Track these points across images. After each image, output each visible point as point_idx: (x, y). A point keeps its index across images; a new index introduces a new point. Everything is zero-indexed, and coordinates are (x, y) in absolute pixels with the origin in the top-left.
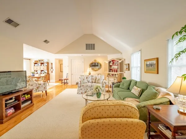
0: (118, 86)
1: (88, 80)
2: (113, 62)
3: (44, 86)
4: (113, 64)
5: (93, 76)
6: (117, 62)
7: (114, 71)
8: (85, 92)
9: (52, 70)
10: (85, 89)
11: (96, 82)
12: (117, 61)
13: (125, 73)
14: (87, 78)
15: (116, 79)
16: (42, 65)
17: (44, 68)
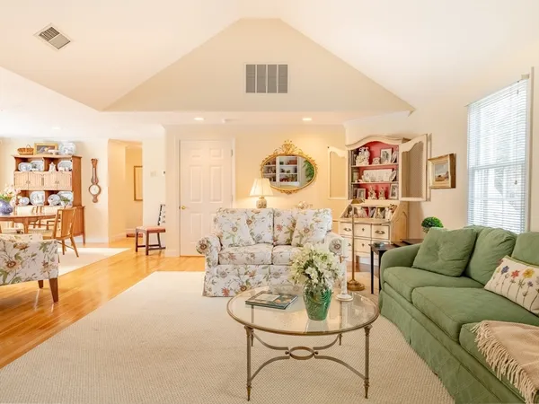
0: (408, 262)
1: (256, 234)
2: (371, 153)
3: (41, 257)
4: (371, 161)
5: (279, 214)
6: (389, 151)
7: (377, 192)
8: (243, 288)
9: (95, 190)
10: (242, 270)
11: (295, 241)
12: (387, 146)
13: (428, 200)
14: (249, 222)
15: (386, 229)
16: (52, 166)
17: (59, 178)
